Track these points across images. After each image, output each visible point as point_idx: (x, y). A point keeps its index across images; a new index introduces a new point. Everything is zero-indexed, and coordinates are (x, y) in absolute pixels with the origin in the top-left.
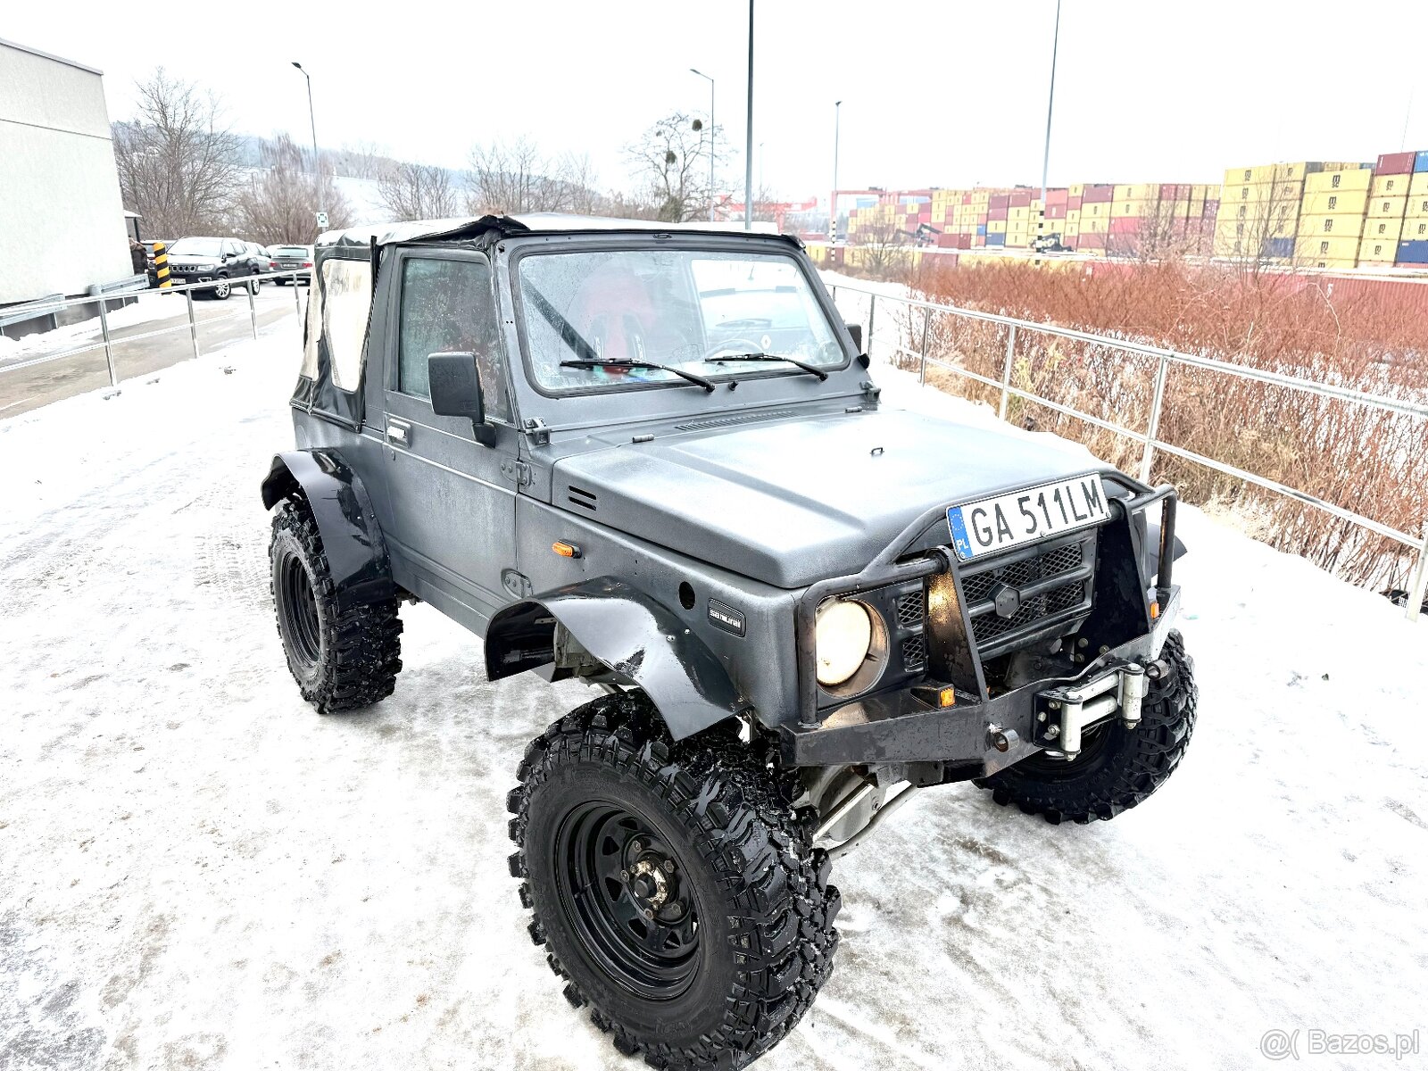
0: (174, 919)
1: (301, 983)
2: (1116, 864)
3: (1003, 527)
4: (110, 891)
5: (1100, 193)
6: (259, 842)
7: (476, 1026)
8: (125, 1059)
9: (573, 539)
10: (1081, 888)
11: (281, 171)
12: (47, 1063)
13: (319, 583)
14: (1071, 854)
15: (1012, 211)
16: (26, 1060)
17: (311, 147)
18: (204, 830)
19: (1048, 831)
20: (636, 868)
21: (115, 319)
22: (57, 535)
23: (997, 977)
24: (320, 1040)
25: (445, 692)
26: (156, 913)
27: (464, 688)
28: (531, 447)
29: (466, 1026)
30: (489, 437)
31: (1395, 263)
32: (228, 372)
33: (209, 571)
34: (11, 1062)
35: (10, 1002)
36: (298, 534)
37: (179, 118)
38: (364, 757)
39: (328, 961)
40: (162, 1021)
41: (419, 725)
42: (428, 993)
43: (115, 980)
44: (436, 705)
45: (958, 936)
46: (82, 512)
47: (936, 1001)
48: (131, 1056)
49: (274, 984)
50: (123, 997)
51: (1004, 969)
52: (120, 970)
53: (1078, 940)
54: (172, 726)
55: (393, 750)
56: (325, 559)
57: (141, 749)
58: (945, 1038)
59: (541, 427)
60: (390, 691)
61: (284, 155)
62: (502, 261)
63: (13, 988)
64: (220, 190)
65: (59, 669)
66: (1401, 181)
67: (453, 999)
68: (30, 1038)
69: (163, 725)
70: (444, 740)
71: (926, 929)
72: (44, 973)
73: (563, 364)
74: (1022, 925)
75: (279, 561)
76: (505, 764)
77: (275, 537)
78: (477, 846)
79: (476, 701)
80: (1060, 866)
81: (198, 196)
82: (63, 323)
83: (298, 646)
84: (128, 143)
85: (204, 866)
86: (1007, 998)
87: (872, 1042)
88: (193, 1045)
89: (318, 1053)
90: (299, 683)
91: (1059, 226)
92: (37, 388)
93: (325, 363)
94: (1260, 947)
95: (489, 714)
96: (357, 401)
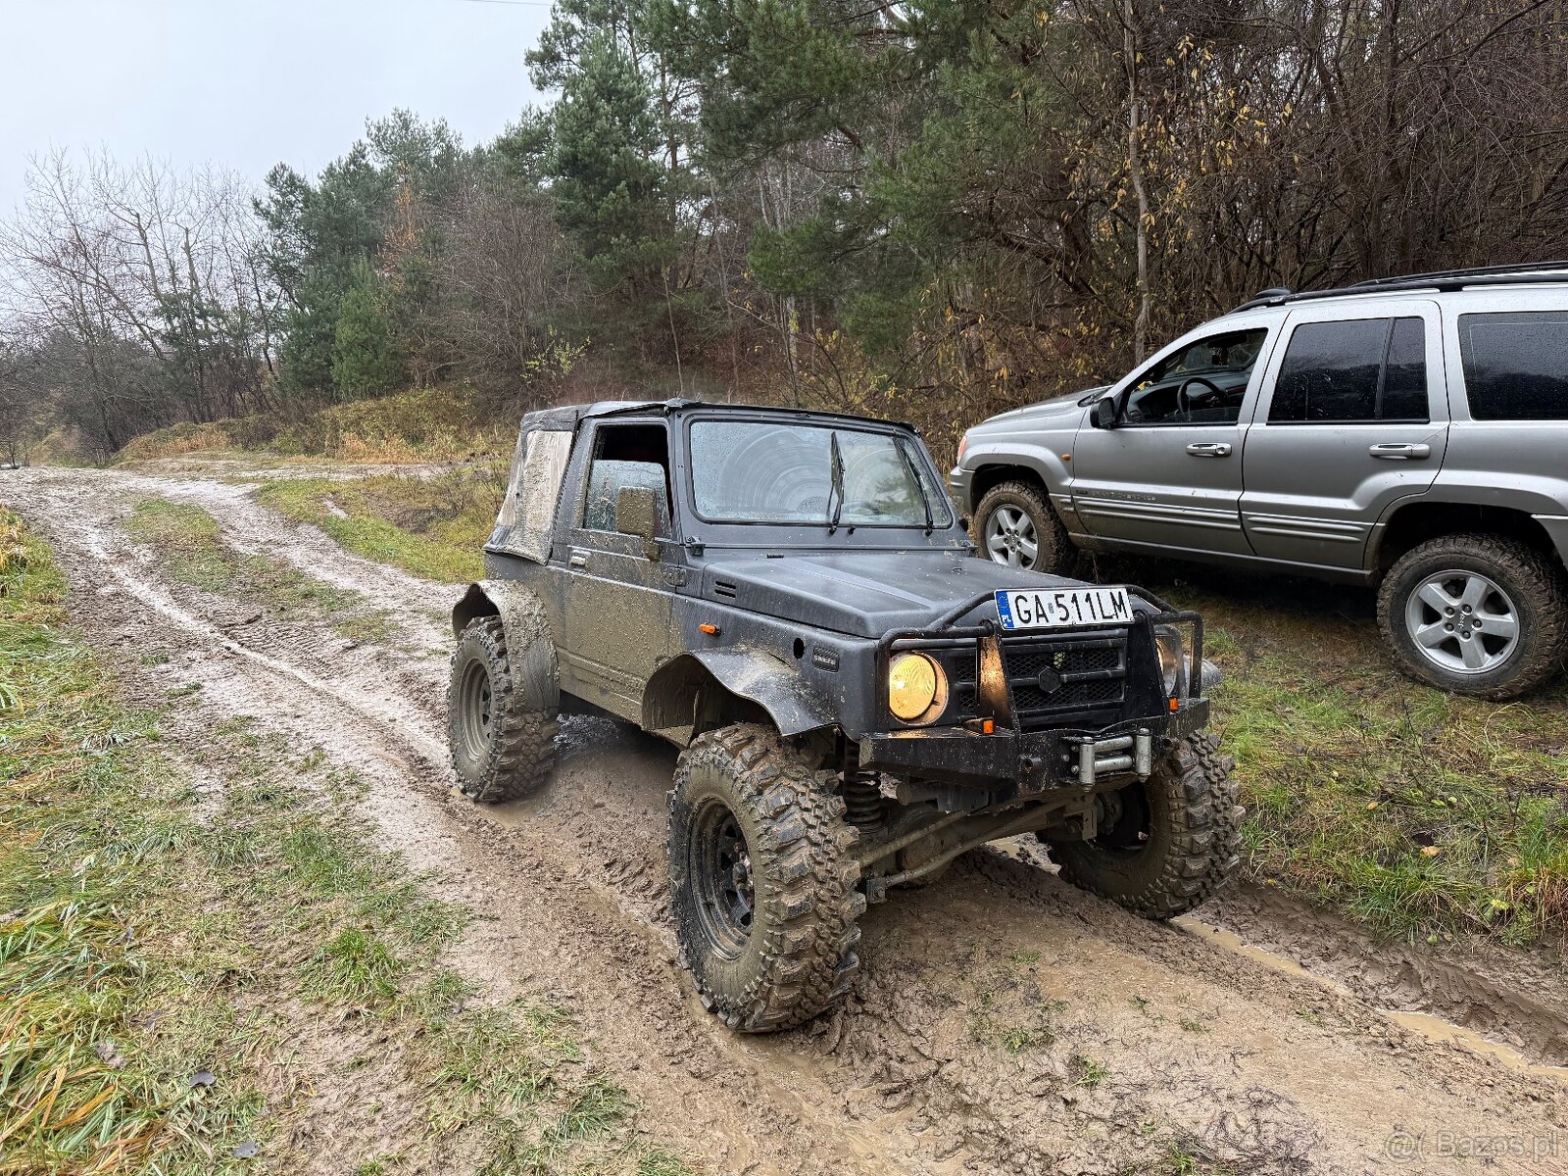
3: (1040, 612)
9: (716, 621)
28: (689, 557)
30: (655, 553)
59: (698, 542)
62: (679, 422)
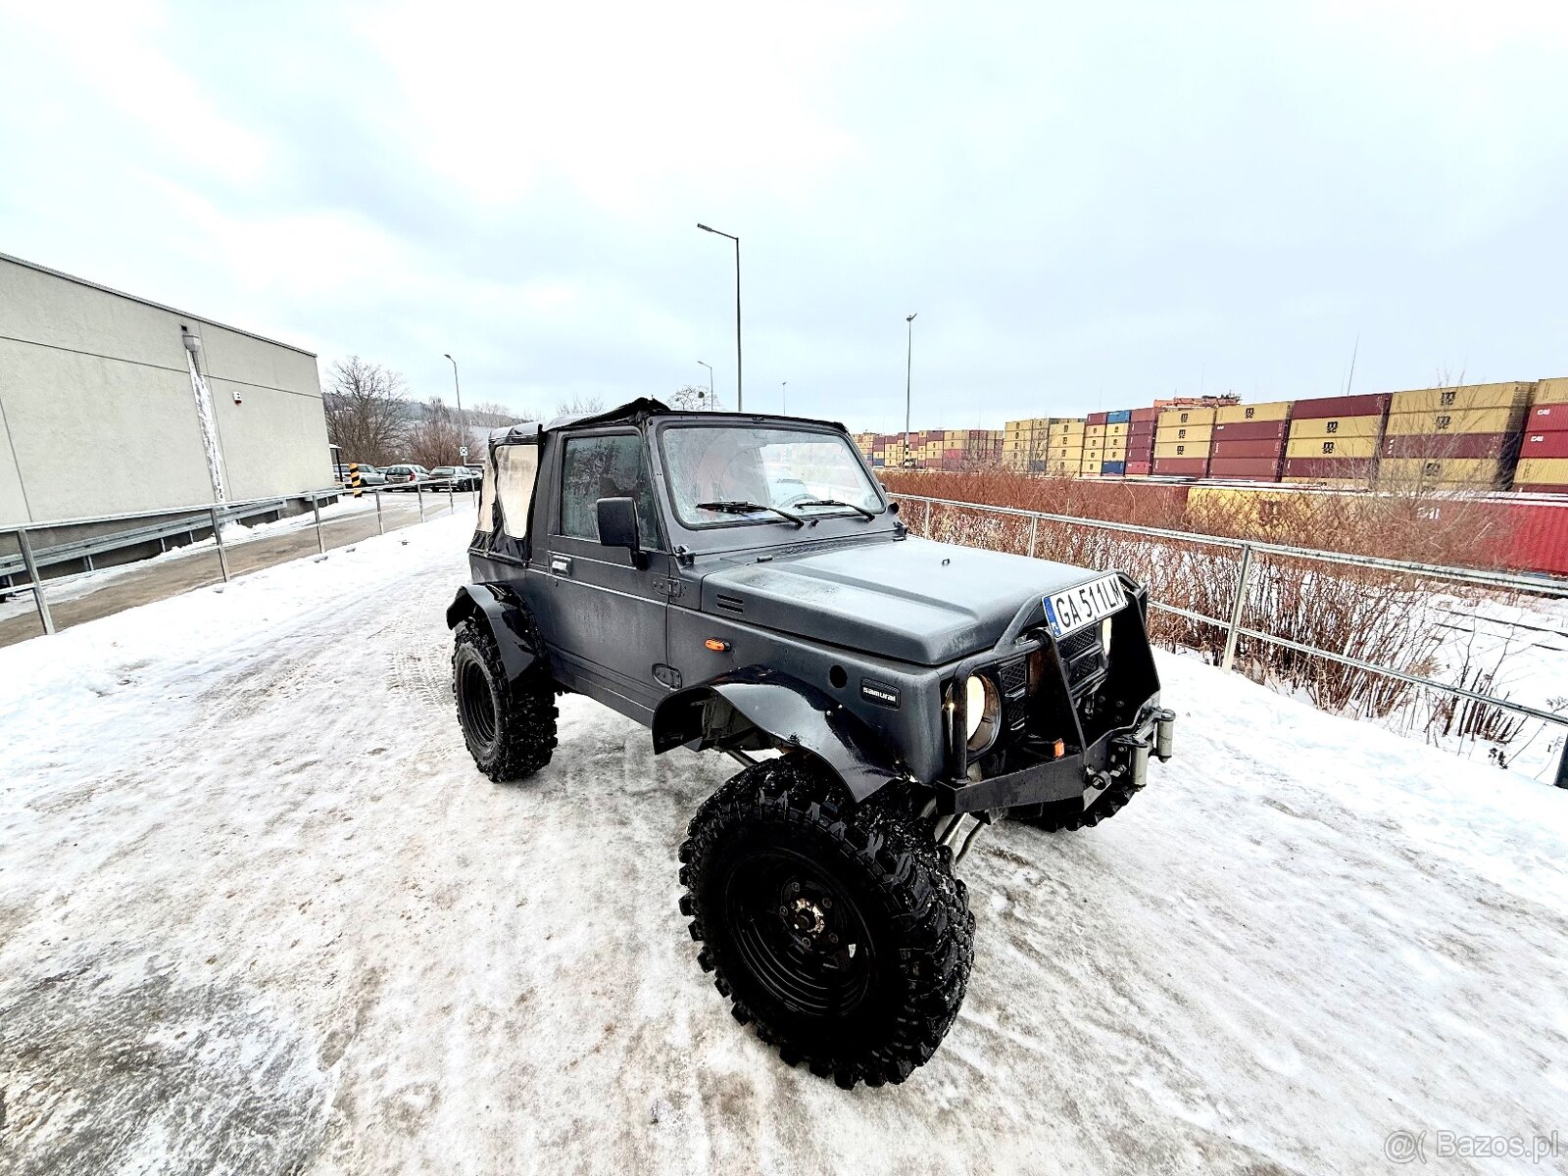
0: (385, 970)
1: (503, 1022)
2: (1104, 860)
3: (1075, 613)
4: (326, 949)
5: (937, 435)
6: (455, 893)
7: (659, 1051)
8: (344, 1120)
9: (723, 636)
10: (1087, 880)
11: (435, 422)
12: (268, 1132)
13: (495, 682)
14: (1070, 854)
15: (887, 446)
16: (247, 1130)
17: (456, 406)
18: (406, 886)
19: (1047, 838)
20: (796, 905)
21: (324, 512)
22: (280, 657)
23: (1055, 960)
24: (525, 1079)
25: (587, 760)
26: (368, 967)
27: (600, 756)
28: (680, 567)
29: (651, 1052)
30: (643, 562)
31: (1101, 474)
32: (404, 543)
33: (398, 678)
34: (232, 1134)
35: (232, 1068)
36: (477, 645)
37: (367, 389)
38: (532, 814)
39: (523, 999)
40: (379, 1074)
41: (571, 786)
42: (613, 1022)
43: (333, 1036)
44: (580, 770)
45: (1015, 928)
46: (299, 639)
47: (1017, 987)
48: (350, 1116)
49: (479, 1026)
50: (342, 1053)
51: (1057, 953)
52: (337, 1025)
53: (1101, 923)
54: (376, 799)
55: (553, 810)
56: (501, 663)
57: (350, 819)
58: (1035, 1019)
59: (688, 552)
60: (547, 762)
61: (436, 412)
62: (651, 431)
63: (236, 1054)
64: (394, 433)
65: (281, 757)
66: (1101, 429)
67: (636, 1025)
68: (252, 1105)
69: (368, 798)
70: (592, 798)
71: (990, 925)
72: (266, 1035)
73: (699, 506)
74: (1057, 914)
75: (460, 667)
76: (641, 815)
77: (457, 648)
78: (632, 884)
79: (611, 766)
80: (1065, 864)
81: (379, 437)
82: (284, 517)
83: (475, 731)
84: (332, 404)
85: (410, 918)
86: (1069, 979)
87: (983, 1031)
88: (409, 1098)
89: (524, 1093)
90: (476, 759)
91: (914, 454)
92: (264, 559)
93: (498, 519)
94: (1230, 919)
95: (622, 776)
96: (525, 546)
